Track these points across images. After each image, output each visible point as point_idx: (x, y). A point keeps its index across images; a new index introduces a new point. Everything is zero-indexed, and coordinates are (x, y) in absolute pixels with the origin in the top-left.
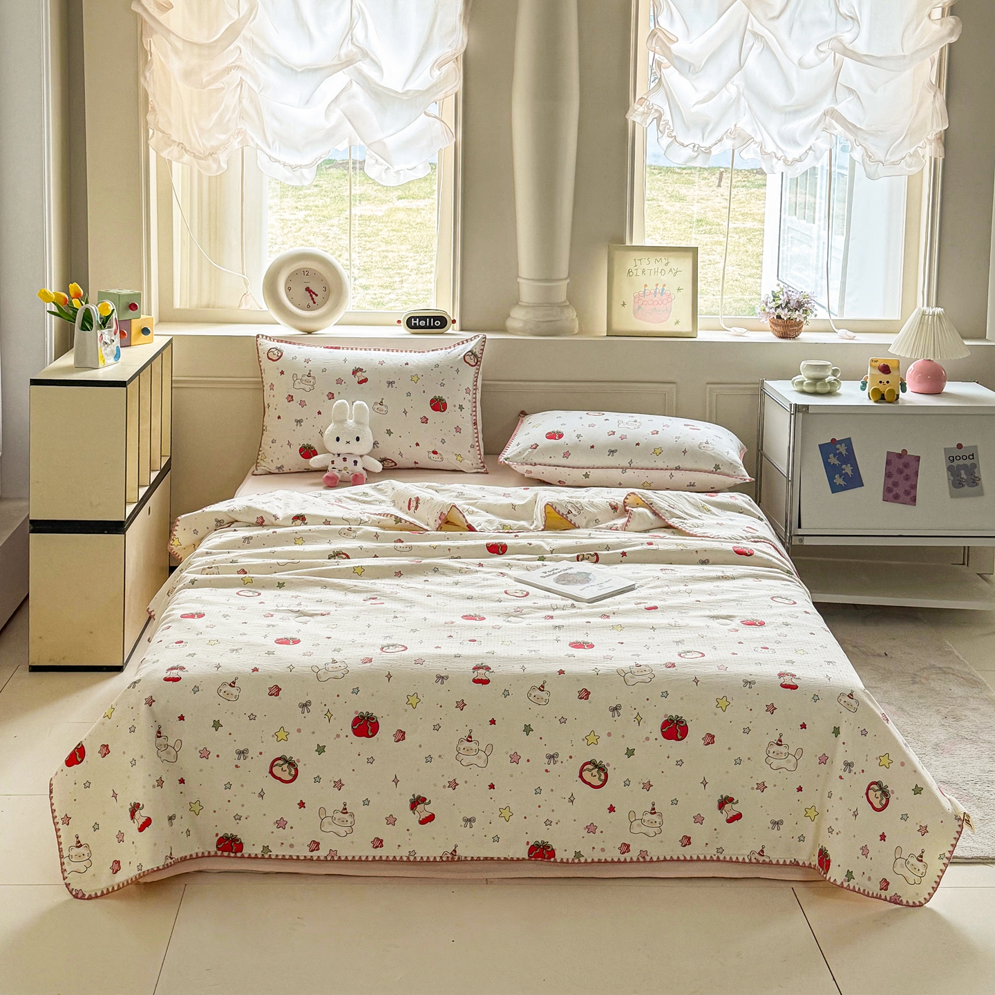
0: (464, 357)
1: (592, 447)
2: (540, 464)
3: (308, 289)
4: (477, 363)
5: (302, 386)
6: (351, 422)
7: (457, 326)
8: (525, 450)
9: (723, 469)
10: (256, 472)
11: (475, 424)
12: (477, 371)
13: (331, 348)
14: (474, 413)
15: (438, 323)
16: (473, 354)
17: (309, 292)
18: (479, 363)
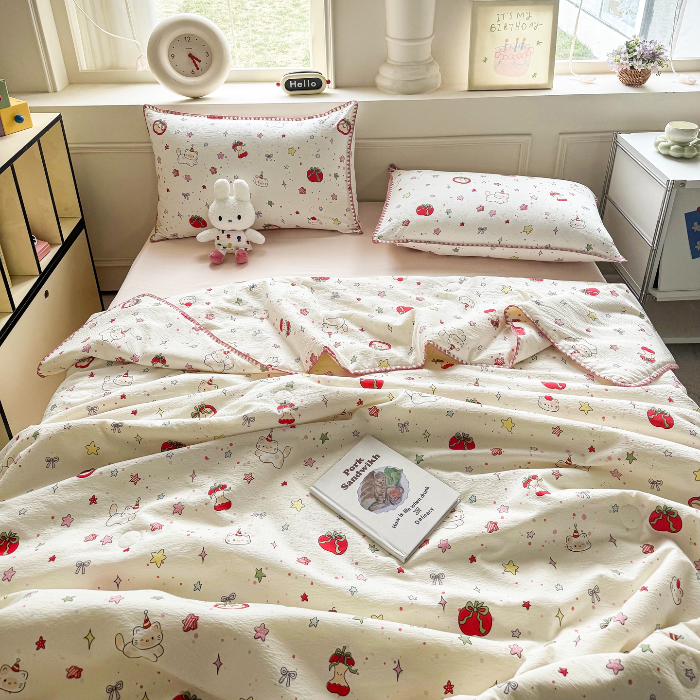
0: (338, 125)
1: (462, 224)
2: (412, 241)
3: (190, 55)
4: (350, 130)
5: (186, 161)
6: (232, 198)
7: (332, 84)
8: (397, 227)
9: (595, 249)
10: (154, 238)
11: (350, 188)
12: (350, 138)
13: (214, 117)
14: (349, 179)
15: (314, 84)
16: (346, 122)
17: (192, 59)
18: (351, 130)
